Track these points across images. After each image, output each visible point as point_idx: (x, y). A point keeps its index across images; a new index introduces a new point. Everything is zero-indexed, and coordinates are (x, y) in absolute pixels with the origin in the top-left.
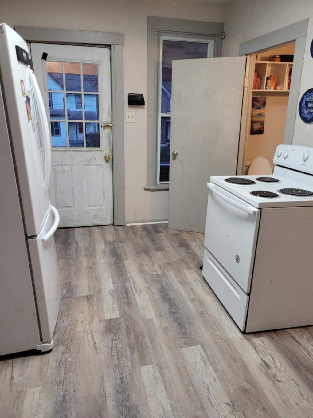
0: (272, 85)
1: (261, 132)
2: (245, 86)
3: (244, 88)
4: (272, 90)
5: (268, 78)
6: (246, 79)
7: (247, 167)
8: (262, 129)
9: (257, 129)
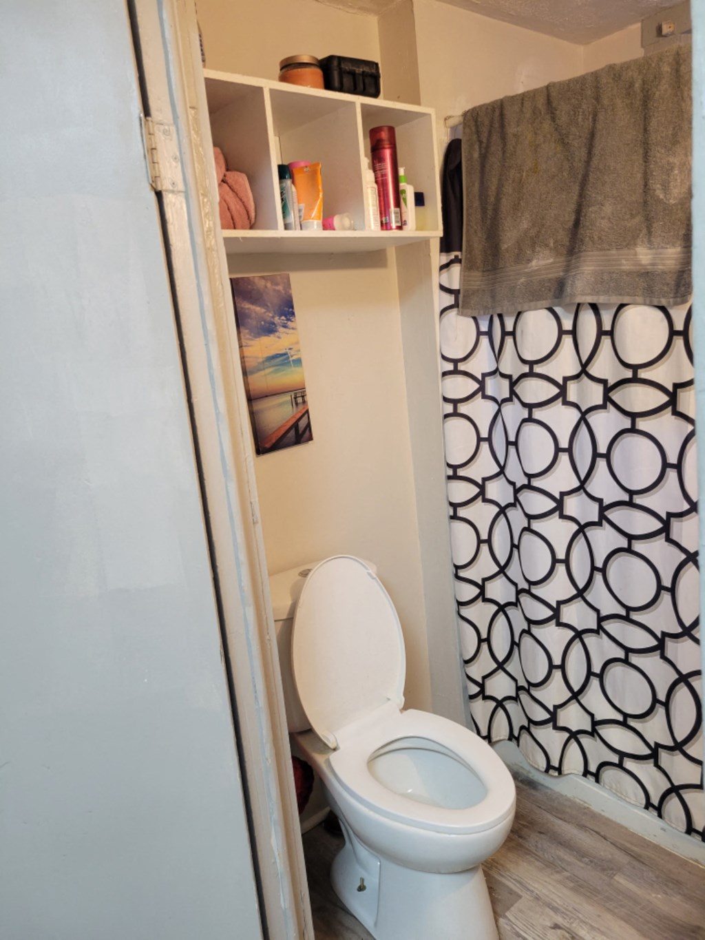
0: (310, 208)
1: (299, 433)
2: (164, 185)
3: (159, 195)
4: (314, 230)
5: (284, 171)
6: (161, 140)
7: (281, 623)
8: (302, 424)
9: (279, 428)
